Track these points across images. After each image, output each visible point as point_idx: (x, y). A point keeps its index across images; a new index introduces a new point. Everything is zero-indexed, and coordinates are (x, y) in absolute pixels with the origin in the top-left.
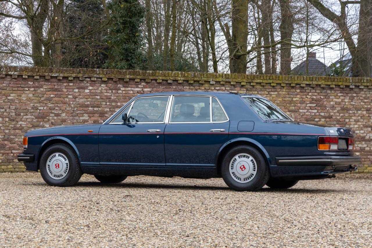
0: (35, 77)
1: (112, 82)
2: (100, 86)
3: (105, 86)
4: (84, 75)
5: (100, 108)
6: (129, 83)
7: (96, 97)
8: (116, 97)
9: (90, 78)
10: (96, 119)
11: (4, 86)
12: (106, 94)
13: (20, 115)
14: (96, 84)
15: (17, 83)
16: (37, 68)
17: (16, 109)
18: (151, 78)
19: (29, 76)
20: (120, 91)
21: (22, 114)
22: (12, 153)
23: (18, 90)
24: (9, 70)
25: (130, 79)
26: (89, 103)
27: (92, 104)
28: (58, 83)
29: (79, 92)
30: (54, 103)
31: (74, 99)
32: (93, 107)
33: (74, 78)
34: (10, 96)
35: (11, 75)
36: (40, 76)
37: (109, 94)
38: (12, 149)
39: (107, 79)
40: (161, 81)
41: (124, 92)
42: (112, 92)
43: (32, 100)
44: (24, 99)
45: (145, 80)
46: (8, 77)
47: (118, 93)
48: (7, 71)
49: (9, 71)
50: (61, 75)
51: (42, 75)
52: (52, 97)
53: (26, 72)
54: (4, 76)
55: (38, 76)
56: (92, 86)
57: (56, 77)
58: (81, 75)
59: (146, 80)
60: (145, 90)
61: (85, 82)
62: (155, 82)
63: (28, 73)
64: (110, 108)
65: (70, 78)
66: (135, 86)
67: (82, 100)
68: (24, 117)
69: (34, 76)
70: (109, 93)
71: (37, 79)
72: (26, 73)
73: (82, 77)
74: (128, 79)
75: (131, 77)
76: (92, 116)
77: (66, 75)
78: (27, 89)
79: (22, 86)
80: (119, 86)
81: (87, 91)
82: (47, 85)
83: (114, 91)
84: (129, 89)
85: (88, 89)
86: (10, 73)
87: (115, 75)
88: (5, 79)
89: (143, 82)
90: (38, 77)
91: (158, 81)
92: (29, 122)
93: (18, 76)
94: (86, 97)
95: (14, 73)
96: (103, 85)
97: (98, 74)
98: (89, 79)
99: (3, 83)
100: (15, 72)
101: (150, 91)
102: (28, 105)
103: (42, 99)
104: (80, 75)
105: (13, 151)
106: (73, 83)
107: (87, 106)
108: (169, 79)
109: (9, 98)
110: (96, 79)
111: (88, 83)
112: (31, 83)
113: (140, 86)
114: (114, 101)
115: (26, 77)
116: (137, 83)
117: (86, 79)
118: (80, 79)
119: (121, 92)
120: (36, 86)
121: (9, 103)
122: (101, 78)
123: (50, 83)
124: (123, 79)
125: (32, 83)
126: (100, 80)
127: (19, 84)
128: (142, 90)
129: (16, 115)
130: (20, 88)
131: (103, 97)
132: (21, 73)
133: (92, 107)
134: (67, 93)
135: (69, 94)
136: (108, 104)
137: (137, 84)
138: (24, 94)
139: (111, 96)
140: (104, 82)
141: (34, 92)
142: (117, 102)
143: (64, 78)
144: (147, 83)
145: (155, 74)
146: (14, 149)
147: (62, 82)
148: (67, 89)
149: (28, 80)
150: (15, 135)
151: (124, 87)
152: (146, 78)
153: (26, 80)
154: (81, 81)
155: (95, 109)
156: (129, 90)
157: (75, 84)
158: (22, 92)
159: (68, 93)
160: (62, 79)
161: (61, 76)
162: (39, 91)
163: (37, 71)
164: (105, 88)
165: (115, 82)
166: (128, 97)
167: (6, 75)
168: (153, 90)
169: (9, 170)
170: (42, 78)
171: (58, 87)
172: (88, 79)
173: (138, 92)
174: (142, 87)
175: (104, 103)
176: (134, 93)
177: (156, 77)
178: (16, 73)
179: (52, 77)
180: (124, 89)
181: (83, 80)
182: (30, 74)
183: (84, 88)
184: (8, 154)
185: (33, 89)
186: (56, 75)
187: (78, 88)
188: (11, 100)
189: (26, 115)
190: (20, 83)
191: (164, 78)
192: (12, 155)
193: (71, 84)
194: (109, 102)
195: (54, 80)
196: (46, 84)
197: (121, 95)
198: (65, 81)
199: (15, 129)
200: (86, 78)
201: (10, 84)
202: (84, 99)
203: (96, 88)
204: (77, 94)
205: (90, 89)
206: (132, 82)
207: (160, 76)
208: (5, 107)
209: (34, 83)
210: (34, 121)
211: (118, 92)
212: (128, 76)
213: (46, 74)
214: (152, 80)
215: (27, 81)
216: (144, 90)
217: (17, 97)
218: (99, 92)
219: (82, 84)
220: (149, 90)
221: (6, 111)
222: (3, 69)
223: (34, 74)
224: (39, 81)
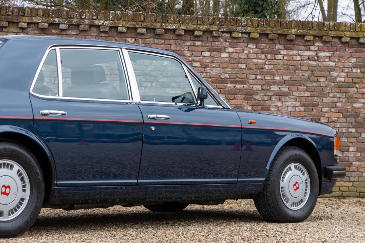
0: (139, 30)
1: (267, 40)
2: (247, 47)
3: (254, 47)
4: (220, 28)
5: (245, 84)
6: (294, 42)
7: (240, 65)
8: (273, 66)
9: (230, 33)
10: (239, 103)
12: (255, 61)
14: (240, 44)
16: (142, 14)
18: (332, 33)
19: (128, 28)
20: (279, 57)
24: (96, 17)
25: (297, 36)
26: (227, 75)
27: (232, 77)
28: (176, 41)
29: (211, 56)
30: (169, 75)
31: (202, 69)
32: (235, 82)
33: (204, 32)
35: (98, 27)
36: (147, 29)
37: (260, 61)
39: (258, 35)
40: (348, 40)
41: (286, 58)
42: (266, 57)
45: (321, 37)
46: (94, 29)
47: (275, 59)
48: (92, 19)
49: (95, 19)
50: (183, 27)
51: (150, 27)
52: (165, 66)
53: (123, 21)
54: (87, 28)
55: (143, 28)
56: (234, 47)
57: (174, 30)
58: (216, 27)
59: (324, 37)
60: (322, 54)
61: (222, 40)
62: (337, 41)
63: (126, 24)
64: (262, 85)
65: (197, 33)
66: (303, 47)
67: (215, 71)
69: (136, 29)
70: (260, 59)
71: (142, 34)
72: (125, 23)
73: (218, 31)
74: (294, 36)
75: (299, 31)
76: (233, 97)
77: (191, 27)
80: (278, 46)
81: (224, 55)
82: (158, 44)
83: (269, 56)
84: (295, 52)
85: (227, 51)
86: (97, 22)
87: (273, 28)
88: (88, 33)
89: (317, 41)
90: (144, 30)
91: (343, 40)
93: (111, 27)
94: (224, 65)
95: (103, 23)
96: (251, 46)
97: (244, 26)
98: (229, 35)
100: (105, 20)
101: (329, 57)
103: (149, 69)
104: (214, 28)
106: (202, 41)
107: (225, 81)
108: (361, 36)
110: (240, 34)
111: (226, 41)
112: (131, 40)
113: (312, 48)
114: (268, 73)
115: (124, 30)
116: (308, 43)
117: (223, 35)
118: (215, 34)
119: (282, 58)
122: (249, 33)
123: (162, 41)
124: (286, 35)
125: (133, 40)
126: (246, 36)
128: (316, 54)
131: (251, 66)
132: (115, 23)
133: (231, 83)
134: (190, 59)
135: (194, 61)
136: (259, 77)
137: (308, 45)
139: (265, 64)
140: (253, 40)
142: (274, 75)
143: (187, 31)
144: (325, 42)
145: (340, 28)
147: (183, 38)
148: (192, 51)
149: (127, 35)
151: (286, 49)
152: (324, 34)
153: (124, 35)
154: (216, 37)
155: (238, 86)
156: (294, 55)
157: (205, 44)
159: (194, 58)
160: (183, 33)
161: (181, 29)
163: (142, 19)
164: (254, 50)
165: (272, 40)
166: (292, 67)
167: (91, 26)
168: (335, 55)
170: (149, 31)
171: (176, 47)
172: (227, 35)
173: (309, 59)
174: (316, 49)
175: (253, 77)
176: (302, 60)
177: (341, 33)
178: (107, 23)
179: (167, 31)
180: (285, 53)
181: (218, 37)
182: (130, 24)
183: (220, 50)
186: (174, 27)
187: (210, 50)
191: (354, 35)
193: (198, 43)
194: (261, 75)
195: (169, 35)
196: (156, 42)
197: (281, 62)
198: (188, 37)
200: (223, 32)
202: (219, 69)
203: (239, 50)
204: (207, 61)
205: (229, 53)
206: (299, 41)
207: (346, 31)
209: (135, 40)
211: (277, 58)
212: (293, 31)
213: (158, 25)
214: (333, 37)
215: (126, 37)
216: (319, 55)
218: (245, 56)
219: (217, 43)
220: (327, 54)
222: (86, 16)
223: (138, 24)
224: (145, 37)
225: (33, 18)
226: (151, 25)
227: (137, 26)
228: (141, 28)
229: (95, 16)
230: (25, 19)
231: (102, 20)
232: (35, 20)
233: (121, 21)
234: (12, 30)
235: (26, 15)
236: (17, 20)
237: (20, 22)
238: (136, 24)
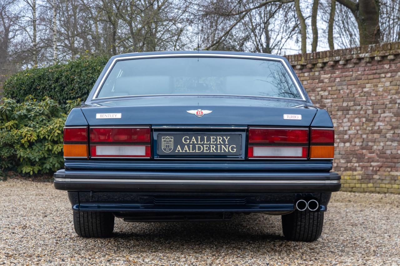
0: (389, 57)
11: (360, 75)
13: (377, 113)
15: (372, 68)
17: (373, 105)
19: (381, 57)
21: (379, 111)
22: (371, 166)
23: (374, 78)
34: (365, 88)
35: (363, 59)
38: (371, 160)
43: (390, 90)
44: (381, 89)
46: (361, 61)
49: (360, 53)
51: (395, 53)
54: (357, 61)
63: (379, 53)
68: (382, 115)
69: (387, 56)
71: (393, 60)
78: (383, 75)
79: (378, 71)
86: (361, 55)
88: (360, 64)
90: (392, 57)
92: (387, 122)
93: (370, 58)
95: (365, 56)
99: (358, 71)
102: (385, 97)
105: (373, 164)
109: (365, 90)
112: (387, 66)
115: (379, 58)
120: (393, 70)
121: (365, 98)
127: (375, 70)
129: (373, 113)
130: (377, 75)
132: (372, 54)
138: (380, 83)
141: (391, 79)
146: (373, 161)
149: (384, 62)
150: (374, 141)
158: (378, 80)
162: (397, 77)
163: (389, 47)
167: (359, 59)
169: (370, 189)
178: (367, 55)
182: (382, 53)
184: (367, 167)
185: (389, 75)
188: (367, 92)
189: (384, 112)
190: (375, 67)
192: (371, 168)
199: (373, 132)
201: (365, 70)
208: (362, 103)
209: (390, 66)
210: (393, 120)
215: (383, 64)
217: (373, 88)
221: (362, 108)
222: (354, 51)
224: (396, 62)
225: (324, 59)
226: (396, 52)
227: (386, 54)
228: (390, 55)
229: (359, 50)
230: (320, 61)
231: (364, 53)
232: (325, 60)
233: (376, 52)
234: (317, 69)
235: (321, 57)
236: (316, 62)
237: (318, 63)
238: (386, 52)
